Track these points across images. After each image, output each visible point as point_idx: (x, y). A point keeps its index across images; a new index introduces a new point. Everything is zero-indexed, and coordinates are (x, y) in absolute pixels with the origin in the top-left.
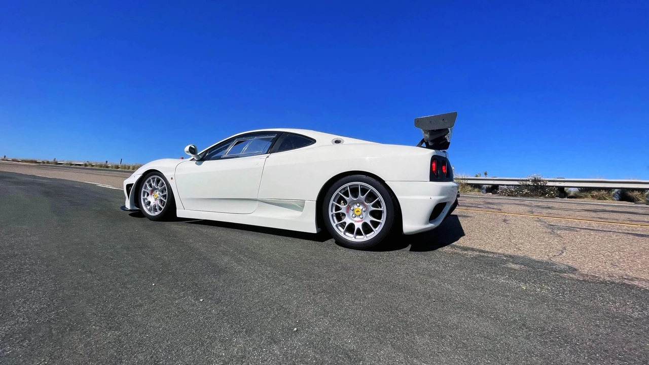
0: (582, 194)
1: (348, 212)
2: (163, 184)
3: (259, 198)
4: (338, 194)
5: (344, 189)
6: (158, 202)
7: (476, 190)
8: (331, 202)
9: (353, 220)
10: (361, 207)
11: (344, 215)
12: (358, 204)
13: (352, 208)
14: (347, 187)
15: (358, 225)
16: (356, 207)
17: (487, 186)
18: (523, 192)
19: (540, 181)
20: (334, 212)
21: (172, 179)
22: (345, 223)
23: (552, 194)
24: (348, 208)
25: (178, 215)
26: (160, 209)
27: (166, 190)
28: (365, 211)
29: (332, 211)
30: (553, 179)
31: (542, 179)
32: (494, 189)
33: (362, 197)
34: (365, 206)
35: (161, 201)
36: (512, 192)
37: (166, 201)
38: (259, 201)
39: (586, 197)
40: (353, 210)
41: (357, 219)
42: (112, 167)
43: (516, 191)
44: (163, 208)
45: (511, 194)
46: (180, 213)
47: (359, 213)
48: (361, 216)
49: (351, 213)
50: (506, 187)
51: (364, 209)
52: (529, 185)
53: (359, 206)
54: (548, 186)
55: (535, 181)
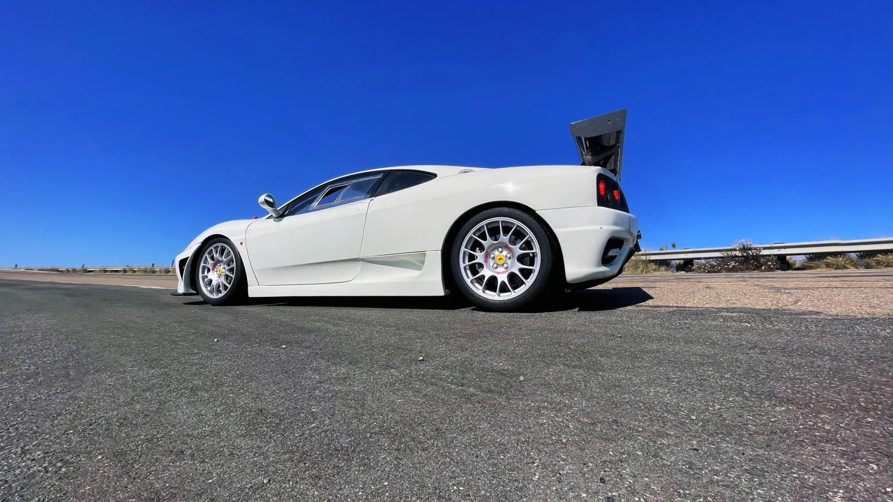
0: (813, 264)
1: (486, 261)
2: (229, 254)
3: (362, 256)
4: (471, 237)
5: (479, 230)
6: (223, 280)
7: (662, 268)
8: (463, 249)
9: (495, 272)
10: (505, 253)
11: (481, 266)
12: (500, 249)
13: (492, 256)
14: (483, 226)
15: (502, 278)
16: (496, 253)
17: (677, 261)
18: (728, 265)
19: (750, 249)
20: (467, 263)
21: (241, 244)
22: (483, 277)
23: (770, 265)
24: (487, 256)
25: (250, 295)
26: (226, 288)
27: (233, 262)
28: (510, 258)
29: (464, 262)
30: (768, 246)
31: (753, 246)
32: (687, 265)
33: (504, 238)
34: (511, 250)
35: (227, 277)
36: (713, 267)
37: (233, 276)
38: (363, 260)
39: (818, 267)
40: (493, 259)
41: (500, 269)
42: (160, 272)
43: (719, 265)
44: (229, 286)
45: (712, 270)
46: (253, 291)
47: (502, 262)
48: (505, 265)
49: (491, 262)
50: (703, 261)
51: (509, 255)
52: (736, 256)
53: (501, 252)
54: (763, 256)
55: (744, 249)
